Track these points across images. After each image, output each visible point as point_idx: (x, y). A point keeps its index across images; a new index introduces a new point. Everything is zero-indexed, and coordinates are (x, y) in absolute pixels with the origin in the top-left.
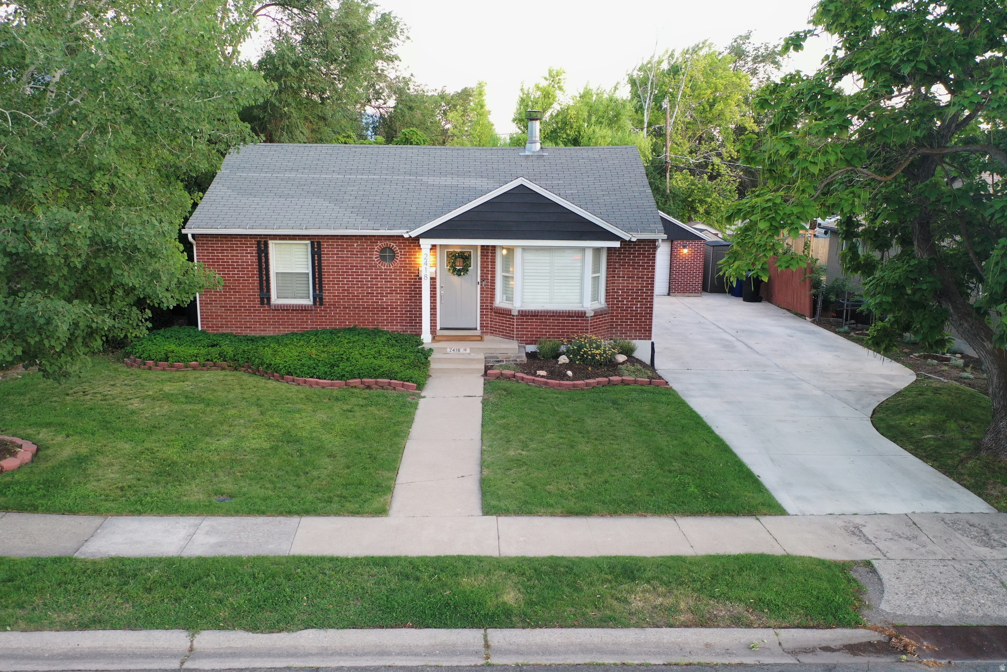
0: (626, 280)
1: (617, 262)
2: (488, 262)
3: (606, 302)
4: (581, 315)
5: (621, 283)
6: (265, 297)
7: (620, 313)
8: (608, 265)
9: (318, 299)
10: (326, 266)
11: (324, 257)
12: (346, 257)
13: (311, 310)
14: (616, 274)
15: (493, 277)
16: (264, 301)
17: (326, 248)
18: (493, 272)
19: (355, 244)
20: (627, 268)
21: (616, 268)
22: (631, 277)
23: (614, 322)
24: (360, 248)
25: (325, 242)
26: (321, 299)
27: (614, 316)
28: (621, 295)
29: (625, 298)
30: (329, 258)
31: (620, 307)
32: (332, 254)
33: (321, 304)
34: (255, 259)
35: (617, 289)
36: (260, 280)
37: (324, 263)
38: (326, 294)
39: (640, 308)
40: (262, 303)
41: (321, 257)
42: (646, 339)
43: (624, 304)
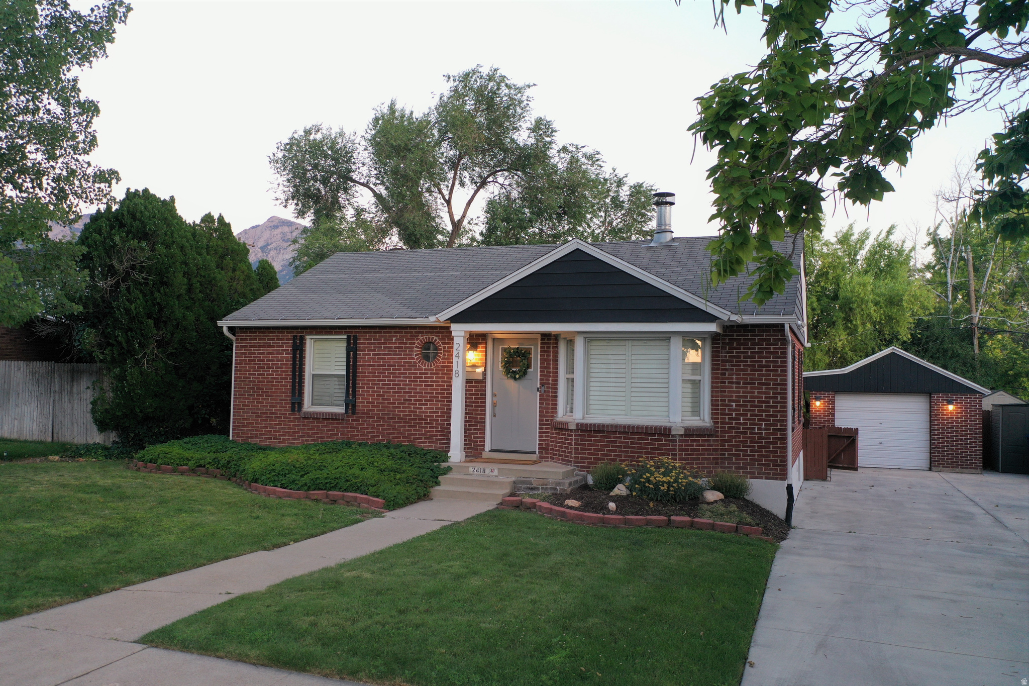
0: (742, 388)
1: (727, 361)
2: (549, 360)
3: (712, 418)
4: (664, 432)
5: (734, 392)
6: (297, 404)
7: (735, 437)
8: (713, 365)
9: (351, 405)
10: (361, 365)
11: (360, 354)
12: (384, 354)
13: (343, 420)
14: (728, 378)
15: (556, 381)
16: (295, 407)
17: (362, 343)
18: (556, 374)
19: (394, 339)
20: (742, 370)
21: (726, 370)
22: (749, 383)
23: (726, 450)
24: (399, 344)
25: (362, 336)
26: (354, 406)
27: (726, 441)
28: (735, 410)
29: (742, 415)
30: (366, 356)
31: (733, 428)
32: (369, 351)
33: (353, 413)
34: (290, 357)
35: (729, 401)
36: (292, 382)
37: (360, 362)
38: (359, 400)
39: (766, 429)
40: (293, 410)
41: (356, 354)
42: (776, 479)
43: (741, 424)
